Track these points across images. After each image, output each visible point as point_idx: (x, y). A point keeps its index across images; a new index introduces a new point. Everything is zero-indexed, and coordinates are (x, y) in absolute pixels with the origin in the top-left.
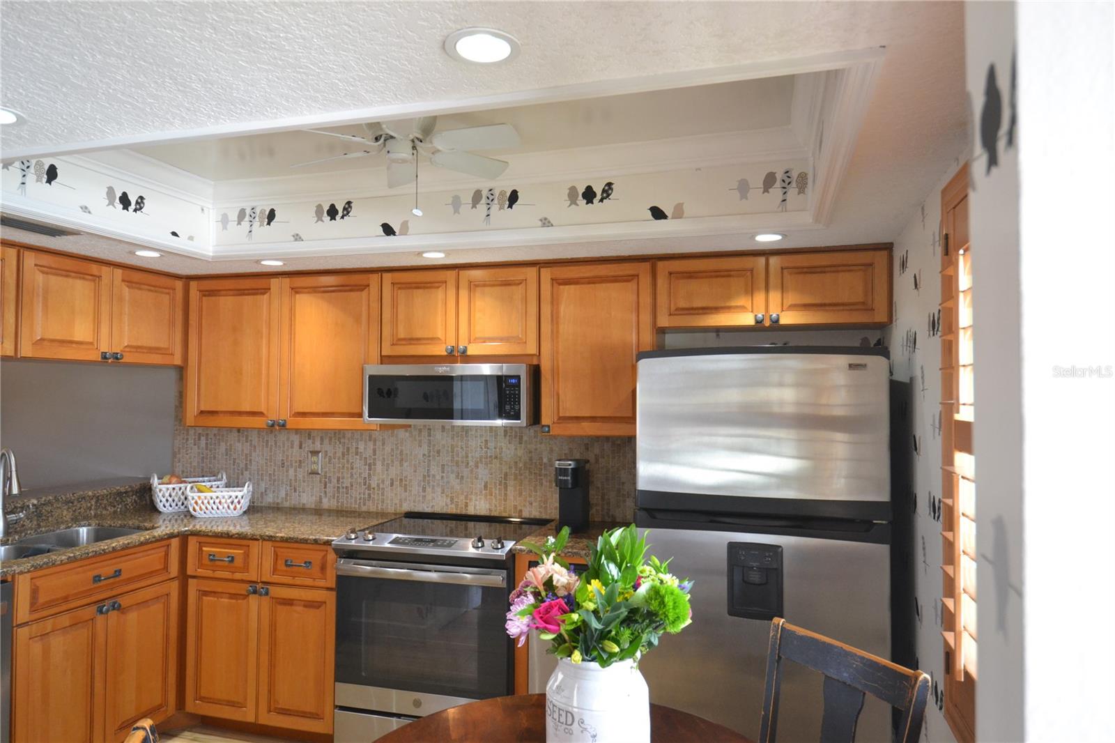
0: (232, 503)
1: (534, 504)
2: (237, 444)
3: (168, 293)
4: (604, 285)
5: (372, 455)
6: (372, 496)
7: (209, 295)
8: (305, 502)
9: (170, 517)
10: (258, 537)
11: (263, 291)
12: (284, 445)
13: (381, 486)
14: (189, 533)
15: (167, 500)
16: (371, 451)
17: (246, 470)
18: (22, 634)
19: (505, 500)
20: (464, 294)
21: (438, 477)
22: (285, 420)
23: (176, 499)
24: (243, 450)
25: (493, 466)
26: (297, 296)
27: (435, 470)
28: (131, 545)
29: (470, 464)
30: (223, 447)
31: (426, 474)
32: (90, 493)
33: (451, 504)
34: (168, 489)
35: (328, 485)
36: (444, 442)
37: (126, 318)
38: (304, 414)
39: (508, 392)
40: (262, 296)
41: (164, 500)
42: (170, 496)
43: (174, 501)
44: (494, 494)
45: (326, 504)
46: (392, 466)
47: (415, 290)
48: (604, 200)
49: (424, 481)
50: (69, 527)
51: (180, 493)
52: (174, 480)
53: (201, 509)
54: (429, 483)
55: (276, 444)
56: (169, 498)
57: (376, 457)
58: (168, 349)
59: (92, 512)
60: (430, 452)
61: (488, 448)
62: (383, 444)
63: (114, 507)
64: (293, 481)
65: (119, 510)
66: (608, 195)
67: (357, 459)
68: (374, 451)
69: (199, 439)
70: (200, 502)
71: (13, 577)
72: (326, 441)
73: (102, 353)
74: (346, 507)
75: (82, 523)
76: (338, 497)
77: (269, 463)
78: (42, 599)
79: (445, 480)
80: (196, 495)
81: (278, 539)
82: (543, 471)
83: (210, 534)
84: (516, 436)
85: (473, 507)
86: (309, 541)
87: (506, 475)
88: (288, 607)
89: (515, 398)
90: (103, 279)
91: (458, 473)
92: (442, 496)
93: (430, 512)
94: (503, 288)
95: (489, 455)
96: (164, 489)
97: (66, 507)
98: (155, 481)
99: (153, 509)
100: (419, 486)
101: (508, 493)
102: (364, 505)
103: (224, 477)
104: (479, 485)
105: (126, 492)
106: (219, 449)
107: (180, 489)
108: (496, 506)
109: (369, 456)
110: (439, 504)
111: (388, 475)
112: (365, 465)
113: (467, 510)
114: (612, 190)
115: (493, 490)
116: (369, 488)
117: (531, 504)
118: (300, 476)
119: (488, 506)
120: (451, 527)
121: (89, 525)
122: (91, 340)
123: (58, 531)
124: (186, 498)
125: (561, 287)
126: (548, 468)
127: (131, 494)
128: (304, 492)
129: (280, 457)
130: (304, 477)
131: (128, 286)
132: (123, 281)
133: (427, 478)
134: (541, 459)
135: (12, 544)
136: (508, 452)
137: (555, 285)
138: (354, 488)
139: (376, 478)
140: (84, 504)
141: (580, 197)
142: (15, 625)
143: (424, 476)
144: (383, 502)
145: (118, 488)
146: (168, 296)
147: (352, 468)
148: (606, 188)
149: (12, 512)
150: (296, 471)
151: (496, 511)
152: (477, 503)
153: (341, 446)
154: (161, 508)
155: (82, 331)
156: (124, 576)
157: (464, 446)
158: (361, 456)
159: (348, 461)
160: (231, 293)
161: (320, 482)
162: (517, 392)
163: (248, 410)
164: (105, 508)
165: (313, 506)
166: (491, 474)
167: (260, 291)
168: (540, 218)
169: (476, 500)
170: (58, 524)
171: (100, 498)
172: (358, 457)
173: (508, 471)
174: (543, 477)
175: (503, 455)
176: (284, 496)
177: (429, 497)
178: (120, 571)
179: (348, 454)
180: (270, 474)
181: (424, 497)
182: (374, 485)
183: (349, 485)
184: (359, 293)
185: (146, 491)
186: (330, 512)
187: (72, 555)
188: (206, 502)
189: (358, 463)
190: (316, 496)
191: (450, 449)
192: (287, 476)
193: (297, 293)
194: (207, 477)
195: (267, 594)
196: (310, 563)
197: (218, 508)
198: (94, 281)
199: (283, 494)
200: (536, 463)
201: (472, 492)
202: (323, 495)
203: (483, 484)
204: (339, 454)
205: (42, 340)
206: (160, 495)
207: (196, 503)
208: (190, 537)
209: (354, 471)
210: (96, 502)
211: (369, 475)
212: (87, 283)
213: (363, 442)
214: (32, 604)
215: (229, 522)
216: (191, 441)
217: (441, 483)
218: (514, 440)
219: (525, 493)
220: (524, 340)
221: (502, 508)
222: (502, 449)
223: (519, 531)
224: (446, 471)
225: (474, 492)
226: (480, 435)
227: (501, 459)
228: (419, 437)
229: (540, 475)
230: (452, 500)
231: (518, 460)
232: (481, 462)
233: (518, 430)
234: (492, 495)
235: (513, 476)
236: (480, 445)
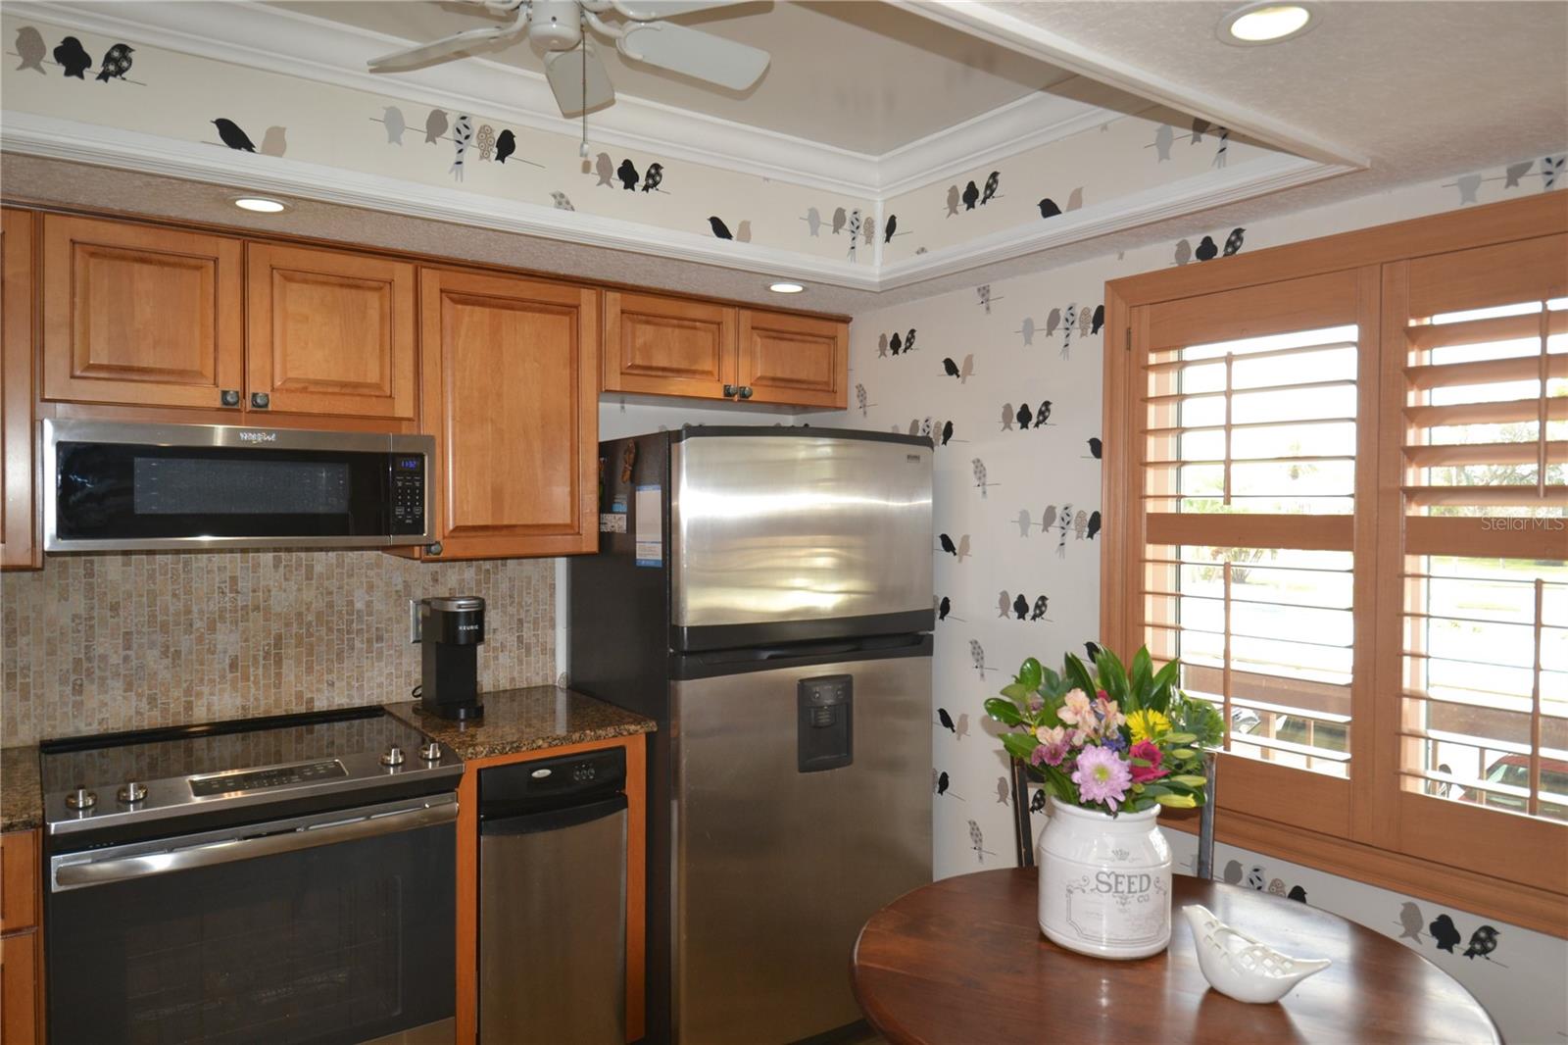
1: (337, 684)
19: (278, 686)
21: (114, 659)
25: (251, 625)
27: (105, 646)
29: (195, 627)
31: (82, 656)
33: (151, 710)
39: (400, 484)
44: (252, 678)
48: (651, 190)
49: (77, 672)
54: (89, 673)
60: (92, 608)
61: (237, 592)
66: (656, 183)
79: (134, 663)
82: (354, 625)
84: (299, 566)
85: (204, 709)
87: (279, 638)
91: (168, 647)
92: (124, 698)
93: (95, 733)
94: (345, 291)
95: (240, 604)
100: (64, 683)
101: (284, 670)
104: (220, 664)
108: (257, 699)
113: (191, 716)
114: (661, 176)
115: (252, 669)
117: (333, 685)
119: (239, 702)
120: (151, 757)
125: (461, 307)
126: (366, 618)
133: (85, 665)
134: (351, 603)
136: (284, 595)
137: (447, 301)
141: (615, 174)
143: (77, 662)
148: (651, 171)
151: (257, 707)
152: (215, 699)
162: (417, 484)
166: (246, 640)
169: (212, 694)
173: (283, 631)
174: (354, 636)
175: (271, 602)
177: (92, 703)
181: (79, 705)
191: (145, 599)
200: (340, 612)
201: (202, 680)
203: (227, 661)
217: (123, 672)
218: (295, 573)
219: (319, 668)
220: (389, 394)
221: (271, 701)
222: (269, 591)
223: (309, 736)
224: (135, 646)
225: (206, 678)
226: (219, 568)
227: (267, 611)
228: (60, 578)
229: (348, 632)
230: (152, 700)
231: (303, 609)
232: (222, 618)
233: (303, 555)
234: (248, 680)
235: (293, 641)
236: (219, 588)
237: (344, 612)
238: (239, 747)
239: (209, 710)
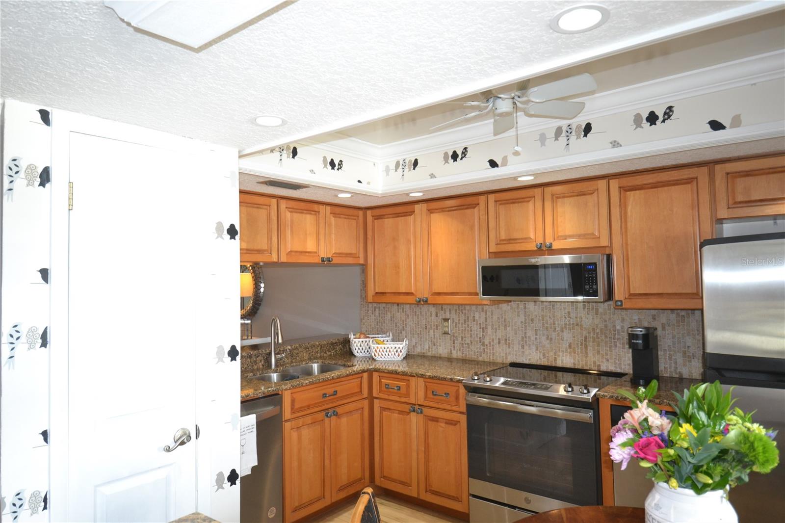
0: (397, 351)
1: (610, 361)
2: (397, 313)
3: (355, 219)
4: (666, 188)
5: (484, 321)
6: (486, 350)
7: (378, 219)
8: (441, 353)
9: (361, 359)
10: (415, 375)
11: (410, 213)
12: (426, 314)
13: (492, 344)
14: (373, 370)
15: (359, 349)
16: (484, 319)
17: (403, 330)
18: (287, 426)
19: (586, 357)
20: (548, 205)
21: (533, 338)
22: (427, 298)
23: (364, 348)
24: (401, 317)
25: (575, 331)
26: (432, 215)
27: (530, 333)
28: (342, 376)
29: (557, 330)
30: (389, 315)
31: (524, 336)
32: (317, 343)
33: (544, 358)
34: (359, 342)
35: (456, 342)
36: (536, 313)
37: (333, 236)
38: (439, 294)
39: (587, 275)
40: (410, 217)
41: (357, 348)
42: (361, 346)
43: (363, 349)
44: (577, 352)
45: (455, 354)
46: (499, 330)
47: (511, 205)
48: (666, 121)
49: (522, 341)
50: (307, 363)
51: (366, 344)
52: (362, 336)
53: (379, 355)
54: (526, 342)
55: (421, 313)
56: (360, 348)
57: (488, 323)
58: (356, 254)
59: (319, 355)
60: (526, 320)
61: (570, 318)
62: (492, 314)
63: (330, 352)
64: (433, 339)
65: (332, 354)
66: (669, 117)
67: (474, 324)
68: (486, 319)
69: (375, 311)
70: (378, 350)
71: (282, 391)
72: (453, 312)
73: (322, 258)
74: (468, 357)
75: (314, 361)
76: (463, 350)
77: (417, 326)
78: (297, 406)
79: (538, 340)
80: (375, 346)
81: (427, 377)
82: (616, 336)
83: (386, 371)
84: (593, 309)
85: (560, 362)
86: (447, 379)
87: (586, 338)
88: (436, 423)
89: (592, 280)
90: (321, 212)
91: (548, 336)
92: (536, 352)
93: (527, 363)
94: (579, 197)
95: (571, 323)
96: (357, 342)
97: (305, 351)
98: (352, 337)
99: (351, 354)
100: (519, 344)
101: (588, 351)
102: (481, 356)
103: (391, 335)
104: (565, 345)
105: (335, 343)
106: (387, 316)
107: (366, 342)
108: (579, 361)
109: (483, 322)
110: (533, 357)
111: (496, 336)
112: (480, 328)
113: (556, 363)
114: (673, 111)
115: (576, 349)
116: (483, 344)
117: (608, 360)
118: (437, 335)
119: (572, 361)
120: (544, 375)
121: (318, 362)
122: (316, 251)
123: (302, 365)
124: (369, 348)
125: (628, 193)
126: (621, 333)
127: (338, 344)
128: (440, 346)
129: (424, 322)
130: (439, 336)
131: (334, 217)
132: (331, 213)
133: (525, 339)
134: (614, 326)
135: (279, 372)
136: (587, 320)
137: (622, 192)
138: (473, 344)
139: (488, 338)
140: (315, 350)
141: (645, 121)
142: (283, 420)
143: (522, 337)
144: (493, 355)
145: (331, 340)
146: (355, 221)
147: (471, 331)
148: (668, 111)
149: (278, 354)
150: (434, 332)
151: (579, 365)
152: (564, 358)
153: (463, 315)
154: (356, 354)
155: (310, 246)
156: (339, 395)
157: (551, 316)
158: (477, 322)
159: (468, 326)
160: (391, 216)
161: (451, 339)
162: (594, 275)
163: (404, 291)
164: (325, 353)
165: (446, 356)
166: (574, 337)
167: (408, 214)
168: (610, 141)
169: (563, 356)
170: (302, 361)
171: (322, 346)
172: (475, 323)
173: (587, 335)
174: (616, 340)
175: (583, 322)
176: (427, 348)
177: (527, 352)
178: (336, 391)
179: (468, 321)
180: (418, 334)
181: (523, 352)
182: (487, 342)
183: (469, 342)
184: (472, 210)
185: (347, 342)
186: (457, 360)
187: (311, 380)
188: (381, 350)
189: (475, 327)
190: (448, 349)
191: (541, 318)
192: (429, 335)
193: (431, 213)
194: (380, 334)
195: (421, 412)
196: (448, 394)
197: (389, 355)
198: (316, 214)
199: (427, 347)
200: (610, 329)
201: (559, 350)
202: (452, 348)
203: (568, 344)
204: (462, 321)
205: (291, 251)
206: (355, 345)
207: (376, 351)
208: (374, 373)
209: (473, 332)
210: (321, 349)
211: (483, 335)
212: (312, 216)
213: (478, 313)
214: (292, 409)
215: (396, 364)
216: (370, 312)
217: (535, 343)
218: (591, 311)
219: (602, 352)
220: (598, 236)
221: (584, 363)
222: (582, 318)
223: (600, 381)
224: (538, 334)
225: (561, 350)
226: (564, 308)
227: (581, 326)
228: (517, 309)
229: (614, 339)
230: (544, 355)
231: (595, 327)
232: (566, 328)
233: (594, 304)
234: (575, 353)
235: (592, 339)
236: (564, 316)
237: (612, 330)
238: (573, 379)
239: (562, 362)
